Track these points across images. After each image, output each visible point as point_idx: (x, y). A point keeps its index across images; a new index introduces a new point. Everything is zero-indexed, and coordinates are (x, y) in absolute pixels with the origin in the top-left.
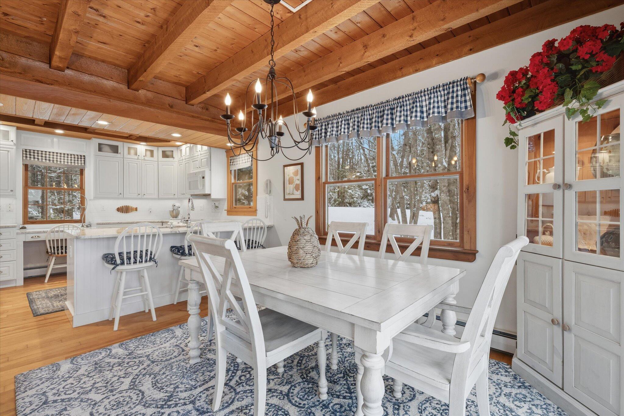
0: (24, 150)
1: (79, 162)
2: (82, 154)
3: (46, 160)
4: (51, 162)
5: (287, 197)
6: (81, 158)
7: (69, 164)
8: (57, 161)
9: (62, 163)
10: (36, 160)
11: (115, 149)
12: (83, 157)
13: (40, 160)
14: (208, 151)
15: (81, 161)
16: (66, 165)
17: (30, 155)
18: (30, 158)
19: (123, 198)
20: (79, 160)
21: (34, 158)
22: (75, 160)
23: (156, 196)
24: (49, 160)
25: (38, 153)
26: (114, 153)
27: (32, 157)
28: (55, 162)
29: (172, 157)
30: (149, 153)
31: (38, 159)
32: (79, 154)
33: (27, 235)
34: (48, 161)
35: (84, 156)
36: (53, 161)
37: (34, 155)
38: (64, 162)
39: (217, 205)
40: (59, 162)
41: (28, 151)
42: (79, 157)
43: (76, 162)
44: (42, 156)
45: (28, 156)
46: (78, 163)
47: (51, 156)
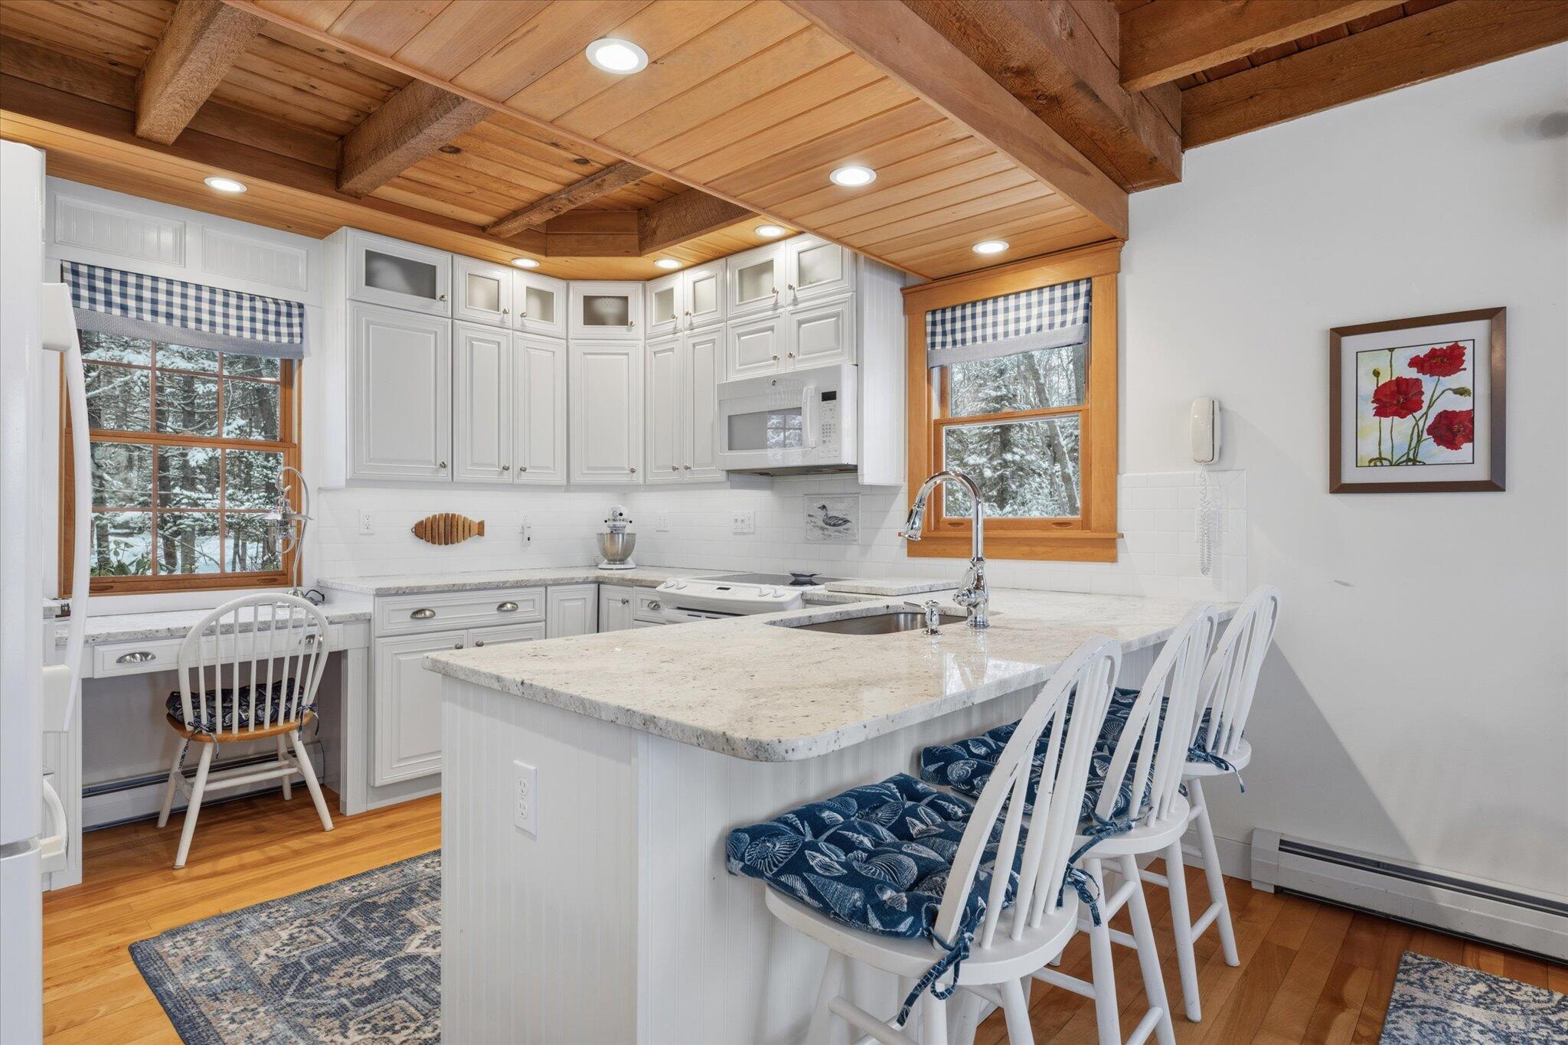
0: (68, 266)
1: (284, 330)
2: (294, 299)
3: (155, 313)
4: (177, 323)
5: (1350, 475)
6: (289, 315)
7: (247, 335)
8: (199, 321)
9: (220, 330)
10: (116, 311)
11: (422, 280)
12: (295, 311)
13: (133, 314)
14: (846, 284)
15: (290, 325)
16: (233, 341)
17: (92, 288)
18: (93, 301)
19: (453, 483)
20: (283, 320)
21: (109, 304)
22: (266, 322)
23: (560, 478)
24: (169, 316)
25: (124, 284)
26: (419, 293)
27: (100, 297)
28: (192, 325)
29: (623, 320)
30: (535, 304)
31: (124, 308)
32: (283, 295)
33: (101, 649)
34: (162, 320)
35: (301, 306)
36: (184, 319)
37: (108, 293)
38: (226, 326)
39: (837, 510)
40: (205, 328)
41: (83, 270)
42: (284, 309)
43: (272, 328)
44: (139, 298)
45: (84, 293)
46: (278, 334)
47: (177, 300)
